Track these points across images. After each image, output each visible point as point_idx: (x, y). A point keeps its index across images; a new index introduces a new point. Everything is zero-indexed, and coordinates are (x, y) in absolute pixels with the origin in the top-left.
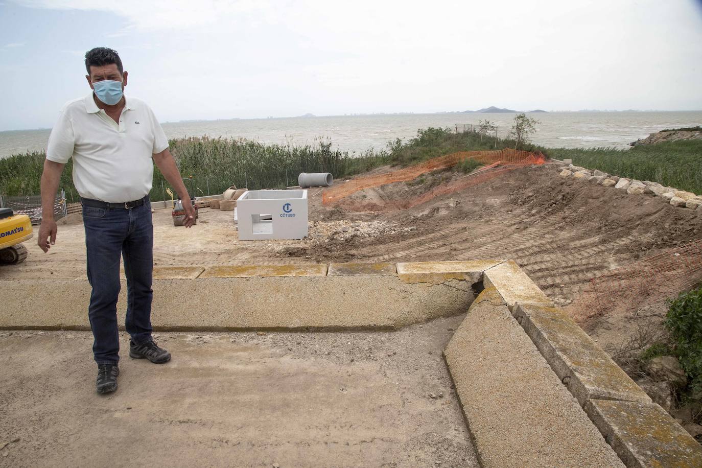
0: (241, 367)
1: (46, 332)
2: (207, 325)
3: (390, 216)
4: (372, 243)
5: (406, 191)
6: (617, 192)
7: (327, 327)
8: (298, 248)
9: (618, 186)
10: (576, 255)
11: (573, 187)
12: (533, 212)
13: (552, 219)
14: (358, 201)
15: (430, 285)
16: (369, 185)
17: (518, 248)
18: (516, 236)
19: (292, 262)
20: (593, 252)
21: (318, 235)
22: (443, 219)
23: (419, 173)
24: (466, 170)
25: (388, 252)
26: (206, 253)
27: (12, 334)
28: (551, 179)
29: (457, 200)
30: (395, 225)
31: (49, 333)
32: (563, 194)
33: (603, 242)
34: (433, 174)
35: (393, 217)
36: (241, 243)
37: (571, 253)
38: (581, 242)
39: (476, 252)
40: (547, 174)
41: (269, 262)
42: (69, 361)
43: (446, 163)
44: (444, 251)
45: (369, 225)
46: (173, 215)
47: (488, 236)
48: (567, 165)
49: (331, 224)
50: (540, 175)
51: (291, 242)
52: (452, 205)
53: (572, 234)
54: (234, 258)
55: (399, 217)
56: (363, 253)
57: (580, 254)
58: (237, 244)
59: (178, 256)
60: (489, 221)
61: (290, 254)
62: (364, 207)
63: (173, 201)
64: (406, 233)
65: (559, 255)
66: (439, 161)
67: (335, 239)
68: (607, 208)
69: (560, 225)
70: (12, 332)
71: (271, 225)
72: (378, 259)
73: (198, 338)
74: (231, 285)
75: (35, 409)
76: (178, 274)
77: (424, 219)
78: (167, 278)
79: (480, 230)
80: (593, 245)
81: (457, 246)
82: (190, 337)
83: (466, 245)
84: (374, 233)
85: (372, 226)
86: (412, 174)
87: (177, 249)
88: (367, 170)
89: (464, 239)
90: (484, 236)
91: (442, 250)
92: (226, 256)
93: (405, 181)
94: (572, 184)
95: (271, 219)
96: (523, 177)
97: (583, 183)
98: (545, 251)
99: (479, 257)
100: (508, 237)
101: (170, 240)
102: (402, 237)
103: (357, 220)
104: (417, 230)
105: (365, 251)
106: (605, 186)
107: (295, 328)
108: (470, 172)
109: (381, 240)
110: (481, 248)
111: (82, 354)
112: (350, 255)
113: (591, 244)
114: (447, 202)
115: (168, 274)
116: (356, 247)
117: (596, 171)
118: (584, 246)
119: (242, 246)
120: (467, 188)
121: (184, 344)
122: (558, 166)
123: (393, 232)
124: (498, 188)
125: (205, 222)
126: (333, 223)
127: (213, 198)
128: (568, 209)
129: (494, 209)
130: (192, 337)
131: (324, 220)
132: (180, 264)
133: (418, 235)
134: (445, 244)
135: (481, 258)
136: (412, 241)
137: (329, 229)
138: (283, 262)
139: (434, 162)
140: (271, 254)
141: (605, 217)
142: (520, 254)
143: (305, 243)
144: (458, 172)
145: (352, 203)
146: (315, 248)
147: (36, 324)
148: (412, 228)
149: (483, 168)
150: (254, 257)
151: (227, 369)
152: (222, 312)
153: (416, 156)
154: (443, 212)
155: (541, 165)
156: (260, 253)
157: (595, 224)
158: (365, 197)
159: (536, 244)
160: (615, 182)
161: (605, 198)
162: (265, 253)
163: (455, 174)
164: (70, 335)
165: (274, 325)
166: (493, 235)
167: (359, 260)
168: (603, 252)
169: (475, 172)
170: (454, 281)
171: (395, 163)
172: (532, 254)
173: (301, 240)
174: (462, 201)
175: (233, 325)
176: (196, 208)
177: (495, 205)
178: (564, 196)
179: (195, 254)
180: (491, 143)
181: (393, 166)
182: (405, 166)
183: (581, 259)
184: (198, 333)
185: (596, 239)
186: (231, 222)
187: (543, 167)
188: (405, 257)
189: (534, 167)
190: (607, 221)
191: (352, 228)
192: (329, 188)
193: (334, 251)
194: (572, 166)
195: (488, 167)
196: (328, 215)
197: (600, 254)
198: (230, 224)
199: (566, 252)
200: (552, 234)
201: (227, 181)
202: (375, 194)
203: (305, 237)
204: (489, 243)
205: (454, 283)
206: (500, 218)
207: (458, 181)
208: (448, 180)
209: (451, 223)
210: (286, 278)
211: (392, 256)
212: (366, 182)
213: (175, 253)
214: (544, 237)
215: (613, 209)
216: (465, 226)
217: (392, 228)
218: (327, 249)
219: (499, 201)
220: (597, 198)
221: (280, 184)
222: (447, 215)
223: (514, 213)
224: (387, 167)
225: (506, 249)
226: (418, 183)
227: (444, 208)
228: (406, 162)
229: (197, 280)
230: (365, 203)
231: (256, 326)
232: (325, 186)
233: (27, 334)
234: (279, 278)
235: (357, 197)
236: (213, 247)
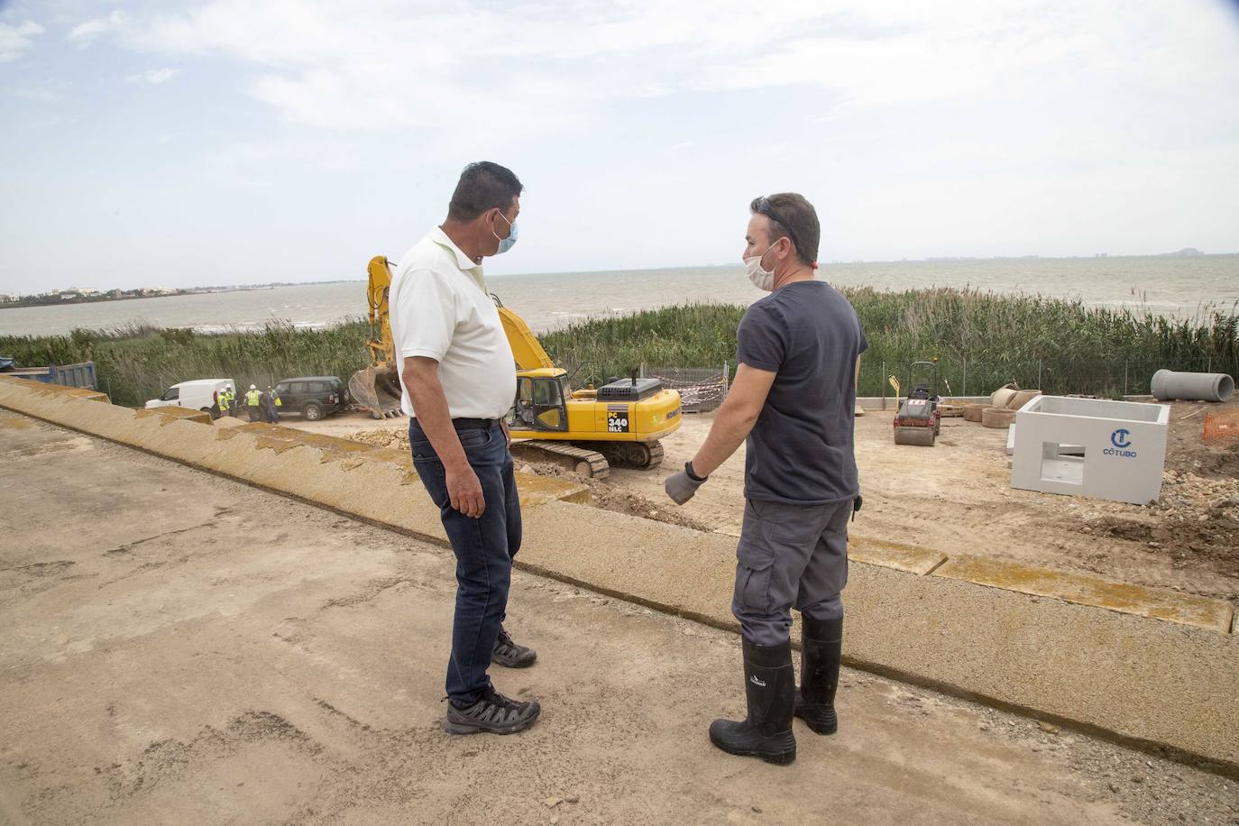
0: (992, 796)
1: (656, 612)
2: (934, 677)
7: (1219, 762)
8: (1134, 523)
19: (1117, 549)
21: (1184, 503)
26: (944, 501)
27: (606, 603)
31: (660, 616)
36: (1014, 492)
41: (1068, 539)
42: (678, 679)
46: (895, 425)
49: (1217, 483)
51: (1120, 507)
54: (996, 519)
58: (1006, 493)
59: (894, 498)
61: (1114, 531)
63: (898, 398)
67: (1224, 518)
70: (608, 598)
71: (1080, 466)
73: (912, 699)
74: (996, 603)
75: (612, 753)
76: (893, 557)
78: (871, 562)
82: (896, 692)
87: (894, 486)
92: (982, 513)
95: (1082, 455)
101: (885, 467)
107: (1131, 739)
111: (700, 671)
115: (874, 554)
119: (1015, 500)
121: (881, 705)
125: (951, 444)
126: (1223, 482)
127: (972, 401)
130: (900, 693)
131: (1201, 472)
132: (894, 513)
137: (1210, 492)
138: (1095, 545)
140: (1072, 525)
143: (1151, 515)
146: (1173, 529)
147: (642, 596)
150: (1037, 525)
151: (960, 790)
152: (969, 657)
156: (1051, 518)
164: (690, 629)
165: (1081, 718)
173: (1144, 506)
175: (988, 692)
176: (938, 417)
179: (924, 500)
184: (914, 688)
186: (1000, 450)
192: (1221, 406)
193: (1219, 542)
196: (1213, 463)
198: (998, 453)
201: (1002, 371)
203: (1153, 503)
210: (1124, 617)
213: (888, 493)
218: (1202, 536)
221: (1109, 387)
229: (928, 577)
231: (1039, 708)
232: (1212, 401)
233: (627, 608)
234: (1106, 613)
236: (959, 492)
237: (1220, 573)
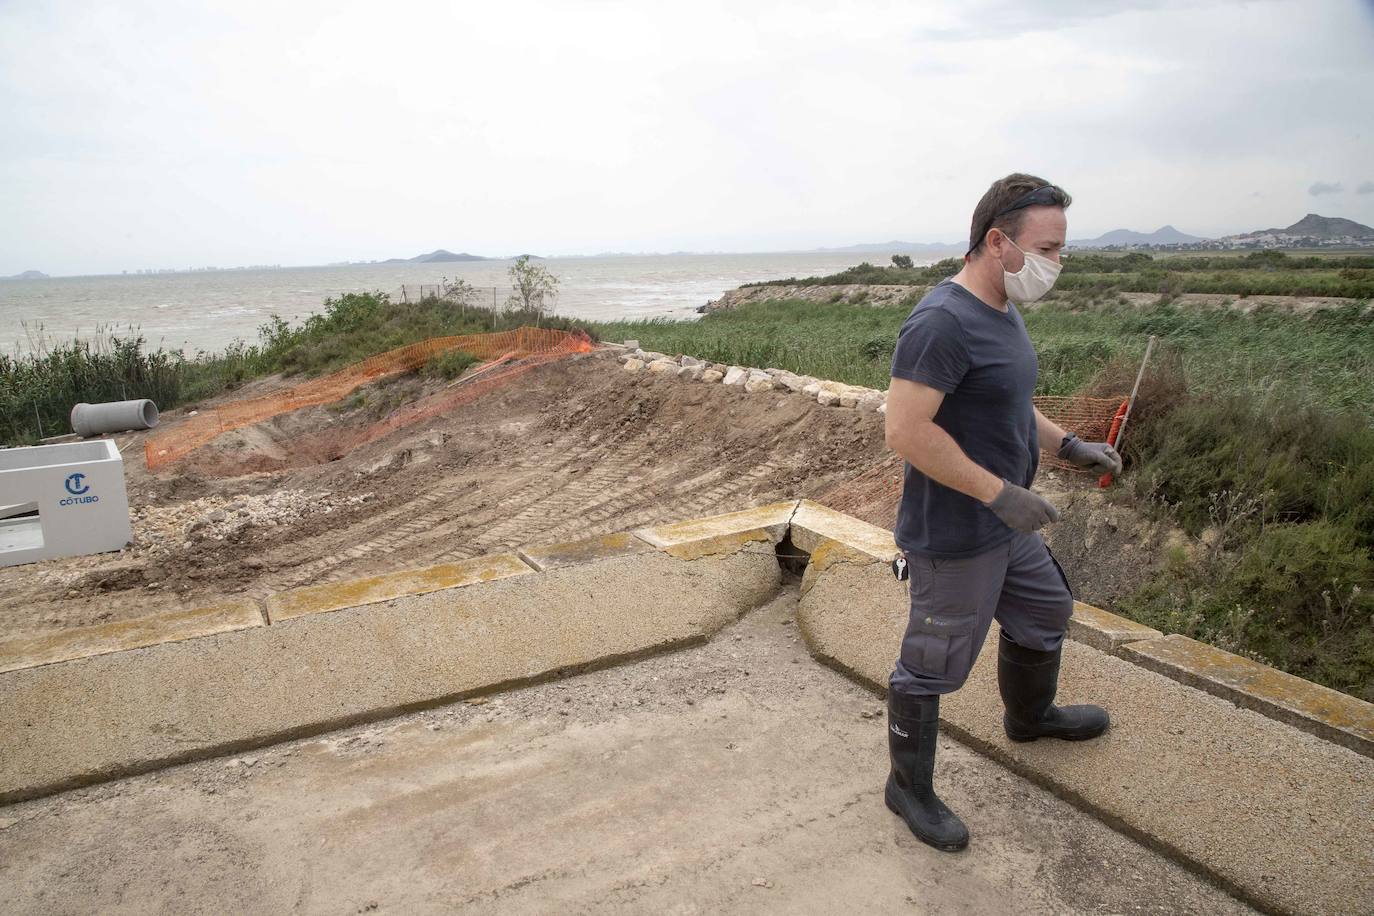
2: (357, 711)
3: (309, 478)
4: (290, 538)
5: (330, 425)
6: (729, 390)
7: (595, 661)
8: (122, 570)
9: (728, 380)
10: (691, 504)
11: (655, 388)
12: (593, 439)
13: (629, 448)
14: (229, 453)
15: (724, 556)
16: (245, 420)
17: (586, 507)
18: (575, 486)
19: (117, 603)
20: (718, 496)
21: (156, 537)
22: (423, 470)
23: (349, 387)
24: (449, 374)
25: (332, 549)
28: (610, 377)
29: (442, 432)
30: (324, 494)
32: (639, 402)
33: (730, 476)
34: (381, 385)
35: (316, 480)
37: (682, 504)
38: (693, 481)
39: (510, 526)
40: (602, 370)
41: (58, 610)
42: (76, 871)
43: (404, 362)
44: (449, 532)
45: (267, 502)
47: (523, 493)
48: (633, 351)
49: (178, 509)
50: (588, 372)
51: (98, 559)
52: (435, 442)
53: (674, 470)
55: (328, 478)
56: (276, 559)
57: (698, 503)
60: (515, 465)
61: (104, 585)
62: (243, 465)
64: (357, 509)
65: (663, 509)
66: (392, 358)
67: (205, 539)
68: (719, 419)
69: (647, 457)
71: (38, 525)
72: (316, 567)
73: (352, 741)
74: (361, 621)
77: (384, 475)
79: (503, 483)
80: (715, 484)
81: (469, 518)
82: (332, 744)
83: (488, 515)
84: (288, 515)
85: (275, 503)
86: (337, 389)
88: (230, 387)
89: (479, 504)
90: (514, 494)
91: (442, 531)
93: (325, 405)
94: (652, 384)
95: (36, 513)
96: (559, 377)
97: (670, 380)
98: (637, 506)
99: (519, 533)
100: (562, 489)
102: (353, 516)
103: (237, 494)
104: (376, 498)
105: (278, 554)
106: (707, 383)
107: (538, 676)
108: (457, 375)
109: (305, 528)
110: (518, 517)
112: (251, 567)
113: (711, 483)
114: (426, 437)
116: (258, 549)
117: (685, 357)
118: (701, 488)
120: (460, 407)
122: (616, 353)
123: (329, 509)
124: (517, 403)
126: (182, 507)
128: (653, 428)
129: (518, 442)
130: (335, 743)
131: (158, 502)
133: (384, 508)
134: (444, 519)
135: (524, 535)
136: (372, 521)
137: (175, 520)
138: (92, 607)
139: (379, 362)
140: (54, 594)
141: (720, 434)
142: (595, 518)
143: (135, 557)
144: (434, 377)
145: (216, 460)
146: (161, 565)
148: (366, 495)
149: (483, 367)
150: (11, 606)
151: (485, 777)
153: (334, 352)
154: (421, 459)
155: (588, 354)
156: (25, 594)
157: (706, 448)
158: (241, 444)
159: (616, 495)
160: (721, 374)
161: (714, 403)
162: (39, 592)
163: (427, 382)
165: (497, 680)
166: (531, 490)
167: (273, 575)
168: (734, 493)
169: (467, 375)
170: (755, 543)
171: (290, 369)
172: (614, 515)
173: (122, 550)
174: (454, 432)
177: (519, 434)
178: (641, 405)
180: (483, 320)
181: (288, 376)
182: (315, 374)
183: (702, 511)
184: (341, 733)
185: (716, 473)
187: (593, 357)
188: (373, 555)
189: (576, 358)
190: (725, 441)
191: (231, 511)
192: (151, 433)
193: (210, 564)
194: (640, 351)
195: (493, 364)
196: (166, 491)
197: (731, 498)
199: (674, 503)
200: (639, 474)
202: (263, 436)
203: (129, 545)
204: (529, 506)
205: (756, 547)
206: (535, 457)
207: (436, 398)
208: (414, 395)
209: (442, 478)
211: (342, 558)
212: (235, 412)
214: (626, 482)
215: (731, 420)
216: (472, 478)
217: (325, 501)
218: (193, 563)
219: (524, 425)
220: (698, 404)
221: (21, 434)
222: (428, 463)
223: (557, 445)
224: (274, 379)
225: (564, 511)
226: (352, 407)
227: (421, 449)
228: (316, 366)
229: (272, 626)
230: (243, 456)
232: (142, 429)
234: (453, 591)
235: (225, 446)
237: (225, 592)
